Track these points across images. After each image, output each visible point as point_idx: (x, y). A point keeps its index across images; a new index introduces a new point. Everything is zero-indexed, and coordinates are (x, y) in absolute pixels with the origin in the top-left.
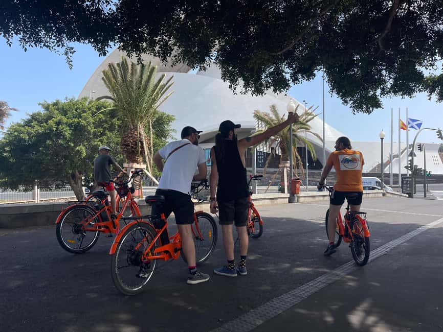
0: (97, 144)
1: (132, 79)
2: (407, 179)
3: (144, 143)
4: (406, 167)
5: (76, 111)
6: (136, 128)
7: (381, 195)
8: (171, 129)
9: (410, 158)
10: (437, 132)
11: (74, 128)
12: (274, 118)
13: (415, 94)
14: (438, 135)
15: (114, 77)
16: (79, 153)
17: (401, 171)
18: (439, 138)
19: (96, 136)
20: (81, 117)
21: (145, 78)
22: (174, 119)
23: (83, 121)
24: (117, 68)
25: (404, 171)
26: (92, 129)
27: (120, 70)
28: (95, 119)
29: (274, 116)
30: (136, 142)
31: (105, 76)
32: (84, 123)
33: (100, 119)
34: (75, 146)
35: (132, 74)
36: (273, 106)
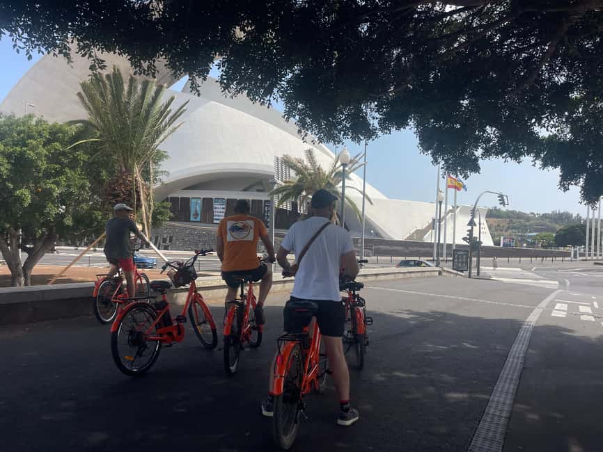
0: (50, 188)
1: (129, 99)
2: (459, 253)
3: (142, 193)
4: (464, 239)
5: (19, 134)
6: (130, 171)
7: (437, 273)
8: (160, 170)
9: (470, 228)
10: (499, 197)
11: (15, 160)
12: (309, 165)
13: (522, 158)
14: (500, 200)
15: (102, 95)
16: (20, 200)
17: (456, 240)
18: (501, 204)
19: (48, 175)
20: (25, 145)
21: (148, 99)
22: (166, 157)
23: (31, 152)
24: (107, 82)
25: (459, 241)
26: (43, 165)
27: (111, 86)
28: (49, 151)
29: (309, 164)
30: (130, 192)
31: (84, 91)
32: (31, 154)
33: (56, 150)
34: (14, 189)
35: (130, 93)
36: (309, 151)
